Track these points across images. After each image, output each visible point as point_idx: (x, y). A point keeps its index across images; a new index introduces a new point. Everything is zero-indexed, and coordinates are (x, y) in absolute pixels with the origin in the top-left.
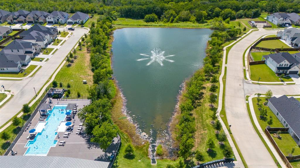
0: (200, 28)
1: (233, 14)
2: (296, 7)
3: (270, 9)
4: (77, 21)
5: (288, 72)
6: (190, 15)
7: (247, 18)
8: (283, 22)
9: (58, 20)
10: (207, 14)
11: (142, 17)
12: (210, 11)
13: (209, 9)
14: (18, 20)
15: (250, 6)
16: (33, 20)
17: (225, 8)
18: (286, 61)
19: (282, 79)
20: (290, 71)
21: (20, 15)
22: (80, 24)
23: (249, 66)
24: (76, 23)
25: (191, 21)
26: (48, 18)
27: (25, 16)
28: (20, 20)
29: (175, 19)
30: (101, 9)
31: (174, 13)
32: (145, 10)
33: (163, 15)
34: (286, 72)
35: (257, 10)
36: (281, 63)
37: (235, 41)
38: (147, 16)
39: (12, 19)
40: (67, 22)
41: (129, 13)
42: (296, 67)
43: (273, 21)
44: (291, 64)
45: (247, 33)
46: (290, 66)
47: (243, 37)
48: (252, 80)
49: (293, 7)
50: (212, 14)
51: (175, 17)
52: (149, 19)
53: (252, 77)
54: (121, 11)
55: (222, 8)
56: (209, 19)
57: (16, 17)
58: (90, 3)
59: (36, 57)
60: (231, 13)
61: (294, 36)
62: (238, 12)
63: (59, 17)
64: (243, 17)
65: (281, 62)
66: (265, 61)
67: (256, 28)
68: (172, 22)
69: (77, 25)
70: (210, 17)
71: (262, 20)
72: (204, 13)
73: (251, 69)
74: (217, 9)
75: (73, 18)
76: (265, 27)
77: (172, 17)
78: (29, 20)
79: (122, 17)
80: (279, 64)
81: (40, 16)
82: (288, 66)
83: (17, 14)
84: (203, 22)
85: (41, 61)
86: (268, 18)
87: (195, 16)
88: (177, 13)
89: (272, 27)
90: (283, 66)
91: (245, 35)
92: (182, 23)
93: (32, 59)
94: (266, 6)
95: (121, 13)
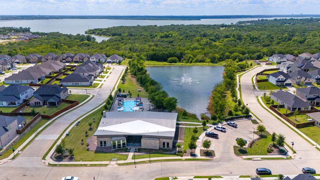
0: (215, 66)
1: (240, 57)
2: (291, 51)
3: (270, 54)
4: (115, 61)
5: (284, 84)
6: (205, 58)
7: (252, 60)
8: (281, 60)
9: (99, 60)
10: (219, 57)
11: (165, 60)
12: (221, 55)
13: (221, 54)
14: (67, 60)
15: (254, 52)
16: (79, 60)
17: (234, 52)
18: (281, 75)
19: (281, 88)
20: (286, 84)
21: (67, 57)
22: (117, 63)
23: (257, 83)
24: (114, 62)
25: (206, 62)
26: (92, 59)
27: (72, 57)
28: (68, 60)
29: (194, 61)
30: (130, 54)
31: (192, 56)
32: (167, 55)
33: (183, 58)
34: (283, 84)
35: (260, 53)
36: (279, 78)
37: (245, 72)
38: (170, 59)
39: (62, 60)
40: (107, 62)
41: (154, 57)
42: (289, 80)
43: (273, 60)
44: (286, 78)
45: (253, 68)
46: (285, 80)
47: (250, 69)
48: (259, 89)
49: (289, 52)
50: (223, 57)
51: (193, 59)
52: (172, 61)
53: (259, 88)
54: (147, 55)
55: (231, 53)
56: (222, 61)
57: (65, 58)
58: (118, 51)
59: (96, 79)
60: (239, 56)
61: (288, 65)
62: (245, 56)
63: (101, 58)
64: (249, 59)
65: (278, 76)
66: (268, 79)
67: (260, 65)
68: (191, 62)
69: (115, 64)
70: (221, 59)
71: (265, 60)
72: (217, 56)
73: (258, 84)
74: (227, 54)
75: (112, 59)
76: (267, 64)
77: (191, 59)
78: (76, 60)
79: (148, 60)
80: (277, 79)
81: (85, 57)
82: (284, 80)
83: (65, 56)
84: (216, 63)
85: (101, 81)
86: (269, 59)
87: (209, 59)
88: (195, 56)
89: (273, 64)
90: (280, 80)
91: (252, 69)
92: (199, 63)
93: (94, 80)
94: (267, 52)
95: (147, 57)
